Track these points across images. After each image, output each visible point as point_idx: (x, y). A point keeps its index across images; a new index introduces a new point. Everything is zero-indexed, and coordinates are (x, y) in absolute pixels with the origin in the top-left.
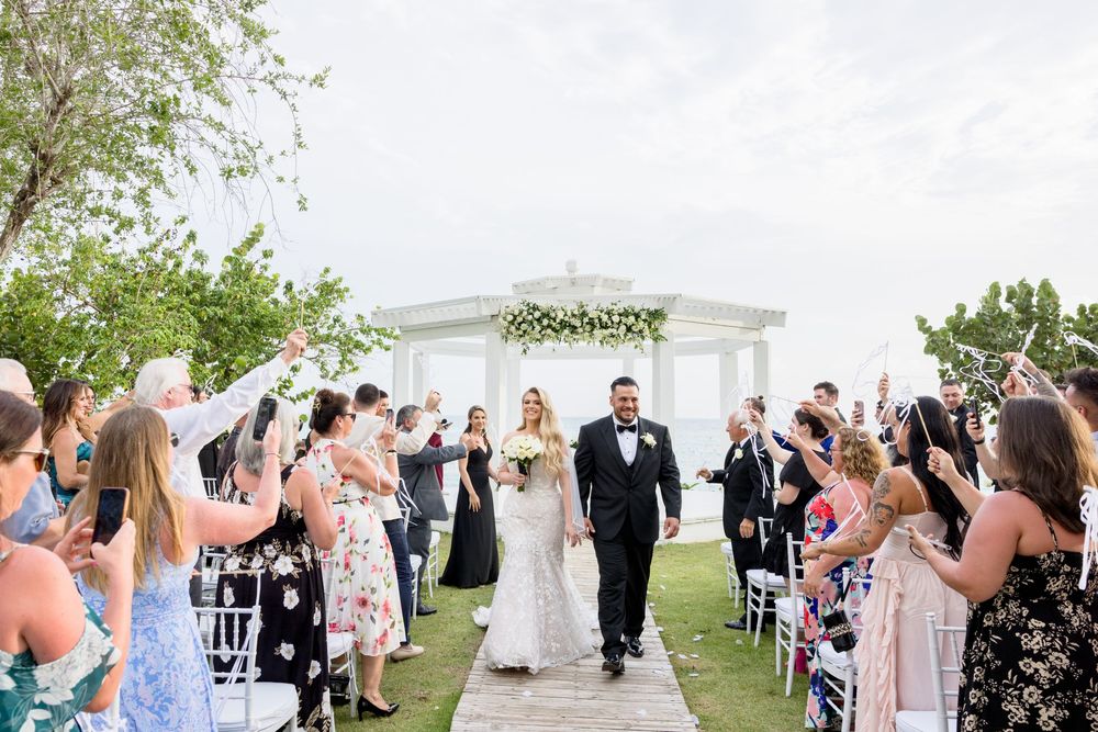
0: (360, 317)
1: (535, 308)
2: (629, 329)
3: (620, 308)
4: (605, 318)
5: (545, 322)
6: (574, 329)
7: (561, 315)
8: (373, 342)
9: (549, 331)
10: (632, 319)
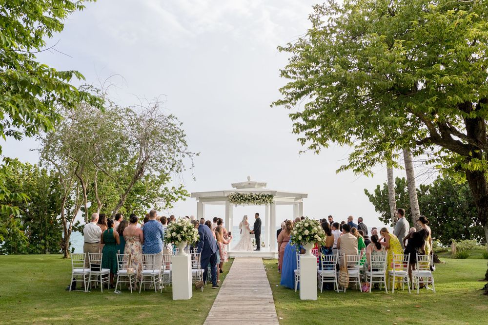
0: (173, 187)
1: (239, 194)
2: (264, 200)
3: (261, 194)
4: (257, 197)
5: (242, 198)
6: (249, 200)
7: (246, 197)
8: (179, 197)
9: (243, 201)
10: (264, 197)
